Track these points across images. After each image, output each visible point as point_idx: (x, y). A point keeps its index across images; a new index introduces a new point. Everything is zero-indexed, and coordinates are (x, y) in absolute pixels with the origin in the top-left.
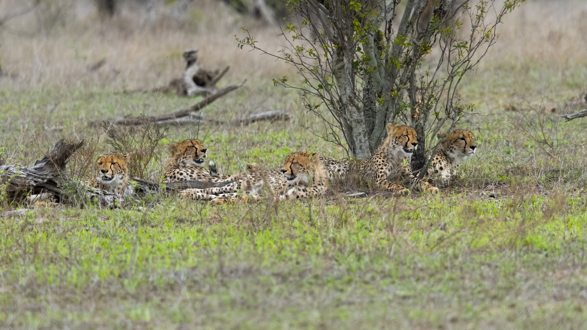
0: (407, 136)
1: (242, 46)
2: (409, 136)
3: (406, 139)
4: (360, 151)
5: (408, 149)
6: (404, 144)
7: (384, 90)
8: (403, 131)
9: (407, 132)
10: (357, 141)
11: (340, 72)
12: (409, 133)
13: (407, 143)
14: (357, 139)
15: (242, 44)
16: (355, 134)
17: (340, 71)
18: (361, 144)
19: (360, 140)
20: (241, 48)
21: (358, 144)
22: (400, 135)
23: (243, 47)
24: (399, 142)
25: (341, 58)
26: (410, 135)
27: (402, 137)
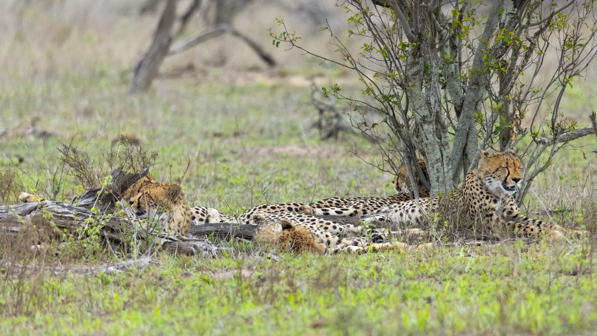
0: (507, 168)
1: (278, 43)
2: (509, 169)
3: (505, 173)
4: (437, 184)
5: (508, 186)
6: (503, 179)
7: (465, 103)
8: (502, 161)
9: (507, 163)
10: (433, 170)
11: (414, 79)
12: (510, 165)
13: (506, 178)
14: (433, 167)
15: (278, 41)
16: (431, 161)
17: (415, 77)
18: (438, 174)
19: (437, 170)
20: (277, 46)
21: (434, 174)
22: (498, 167)
23: (279, 45)
24: (495, 176)
25: (417, 60)
26: (511, 167)
27: (500, 169)
